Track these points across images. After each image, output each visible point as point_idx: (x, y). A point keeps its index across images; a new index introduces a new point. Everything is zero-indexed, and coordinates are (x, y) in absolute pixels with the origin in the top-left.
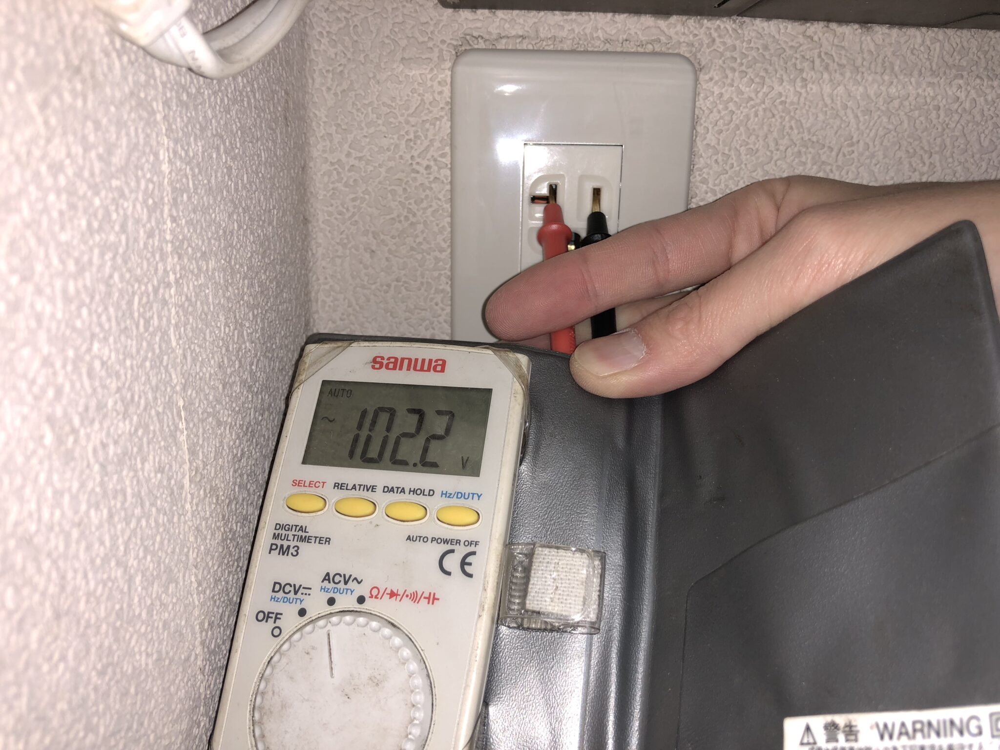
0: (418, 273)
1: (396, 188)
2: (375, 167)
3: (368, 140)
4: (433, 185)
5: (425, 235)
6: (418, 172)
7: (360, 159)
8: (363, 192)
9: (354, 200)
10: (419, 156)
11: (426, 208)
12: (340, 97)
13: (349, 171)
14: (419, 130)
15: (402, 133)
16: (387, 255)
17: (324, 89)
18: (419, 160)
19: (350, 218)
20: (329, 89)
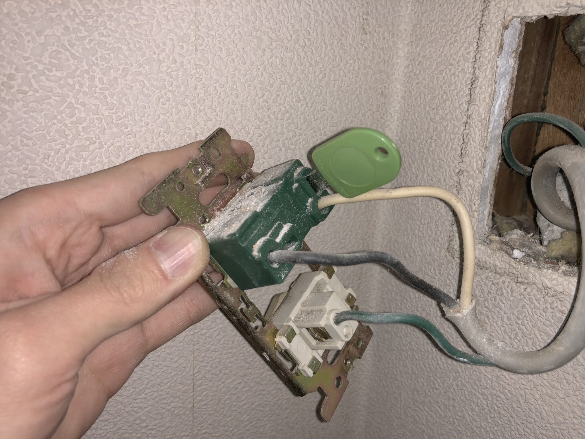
0: (443, 135)
1: (440, 76)
2: (431, 62)
3: (430, 44)
4: (460, 74)
5: (451, 108)
6: (452, 65)
7: (424, 56)
8: (423, 79)
9: (417, 84)
10: (455, 55)
11: (454, 90)
12: (420, 18)
13: (418, 64)
14: (458, 36)
15: (448, 38)
16: (429, 120)
17: (413, 13)
18: (455, 57)
19: (414, 95)
20: (415, 13)
